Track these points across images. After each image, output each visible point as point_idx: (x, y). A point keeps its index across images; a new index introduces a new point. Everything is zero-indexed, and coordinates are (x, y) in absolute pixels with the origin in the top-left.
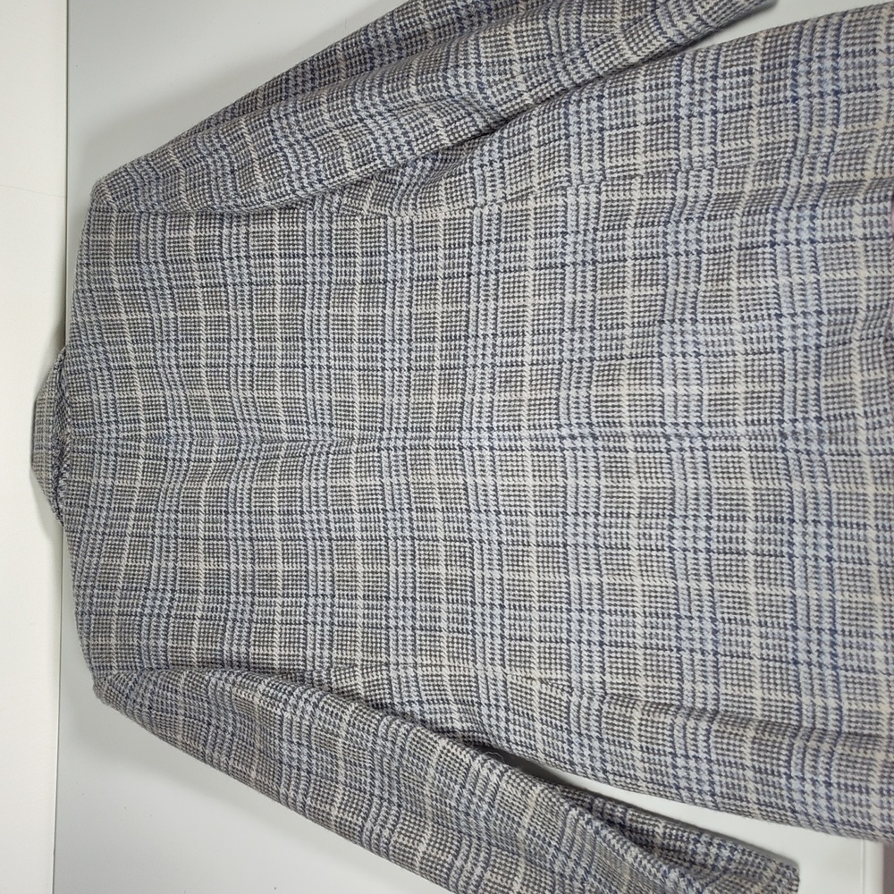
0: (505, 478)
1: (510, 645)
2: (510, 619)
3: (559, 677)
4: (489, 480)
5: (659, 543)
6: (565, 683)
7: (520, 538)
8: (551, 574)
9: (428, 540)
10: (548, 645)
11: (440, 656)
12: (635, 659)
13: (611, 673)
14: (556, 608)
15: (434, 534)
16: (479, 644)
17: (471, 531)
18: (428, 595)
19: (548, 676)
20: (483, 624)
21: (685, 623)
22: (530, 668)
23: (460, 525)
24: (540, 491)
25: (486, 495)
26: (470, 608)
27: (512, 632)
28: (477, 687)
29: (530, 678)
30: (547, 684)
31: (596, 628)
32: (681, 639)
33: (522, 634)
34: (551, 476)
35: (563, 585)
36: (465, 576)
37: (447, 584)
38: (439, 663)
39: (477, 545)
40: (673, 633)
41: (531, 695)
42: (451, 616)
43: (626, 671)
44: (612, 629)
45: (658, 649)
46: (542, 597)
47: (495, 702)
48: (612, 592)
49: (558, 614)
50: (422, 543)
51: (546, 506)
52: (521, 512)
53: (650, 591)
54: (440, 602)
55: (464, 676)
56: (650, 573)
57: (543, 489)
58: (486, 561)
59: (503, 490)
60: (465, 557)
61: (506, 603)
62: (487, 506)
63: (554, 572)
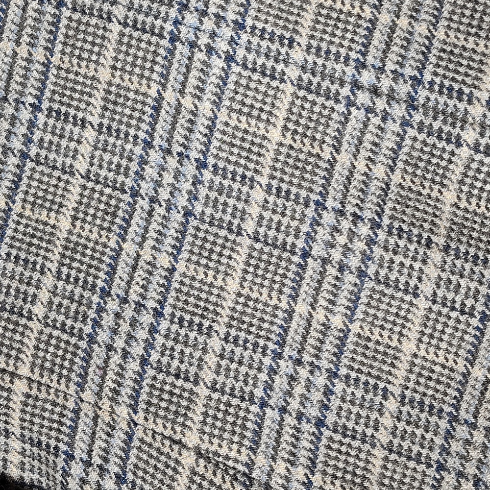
0: (234, 116)
1: (155, 378)
2: (167, 336)
3: (233, 454)
4: (206, 108)
5: (469, 303)
6: (240, 467)
7: (228, 218)
8: (265, 291)
9: (54, 168)
10: (225, 398)
11: (17, 358)
12: (367, 462)
13: (324, 473)
14: (256, 345)
15: (68, 161)
16: (97, 360)
17: (142, 178)
18: (23, 255)
19: (213, 448)
20: (115, 332)
21: (462, 431)
22: (183, 425)
23: (124, 163)
24: (289, 156)
25: (191, 131)
26: (96, 299)
27: (165, 360)
28: (74, 429)
29: (179, 442)
30: (208, 460)
31: (316, 396)
32: (448, 453)
33: (183, 367)
34: (314, 139)
35: (280, 314)
36: (105, 246)
37: (66, 248)
38: (11, 369)
39: (144, 203)
40: (439, 441)
41: (175, 470)
42: (57, 300)
43: (349, 477)
44: (345, 406)
45: (409, 458)
46: (236, 320)
47: (99, 461)
48: (360, 350)
49: (257, 357)
50: (40, 168)
51: (291, 183)
52: (244, 177)
53: (423, 368)
54: (42, 273)
55: (55, 404)
56: (434, 342)
57: (293, 154)
58: (152, 234)
59: (224, 133)
60: (114, 215)
61: (167, 310)
62: (186, 148)
63: (271, 289)
